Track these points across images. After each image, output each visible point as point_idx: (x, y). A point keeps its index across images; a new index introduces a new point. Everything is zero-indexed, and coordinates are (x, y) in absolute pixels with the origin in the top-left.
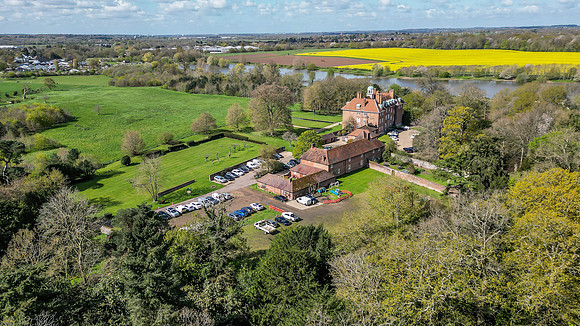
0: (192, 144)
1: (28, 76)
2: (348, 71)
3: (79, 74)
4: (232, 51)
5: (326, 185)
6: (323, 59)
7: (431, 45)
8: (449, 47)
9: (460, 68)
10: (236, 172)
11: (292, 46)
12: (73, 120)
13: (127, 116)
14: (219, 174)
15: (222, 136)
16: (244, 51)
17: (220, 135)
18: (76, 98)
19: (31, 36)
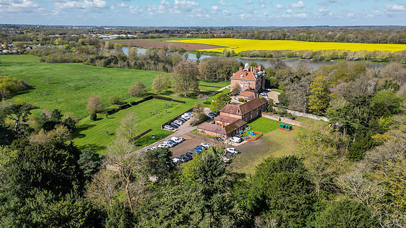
0: (134, 104)
2: (207, 53)
3: (11, 54)
4: (119, 38)
6: (187, 45)
7: (252, 37)
8: (264, 39)
9: (278, 52)
10: (177, 122)
11: (161, 35)
12: (32, 88)
13: (72, 84)
16: (129, 38)
17: (150, 97)
18: (21, 71)
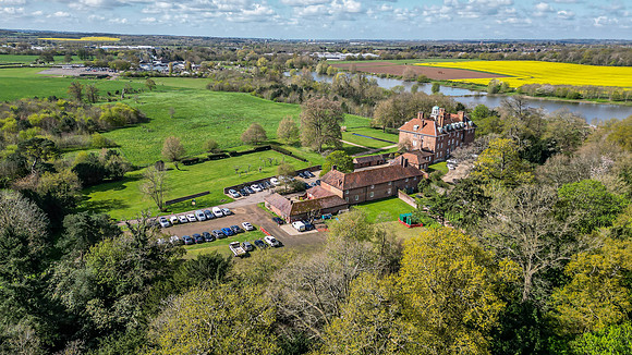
0: (234, 154)
1: (143, 76)
2: (462, 85)
3: (188, 76)
4: (349, 59)
5: (334, 211)
10: (254, 188)
11: (415, 55)
12: (146, 120)
13: (196, 121)
14: (235, 188)
15: (269, 148)
16: (362, 59)
17: (267, 147)
19: (173, 38)
